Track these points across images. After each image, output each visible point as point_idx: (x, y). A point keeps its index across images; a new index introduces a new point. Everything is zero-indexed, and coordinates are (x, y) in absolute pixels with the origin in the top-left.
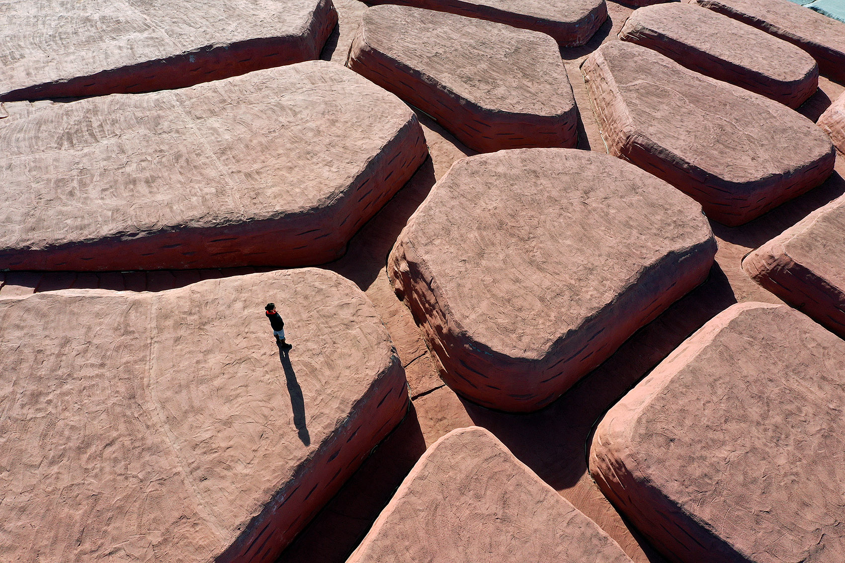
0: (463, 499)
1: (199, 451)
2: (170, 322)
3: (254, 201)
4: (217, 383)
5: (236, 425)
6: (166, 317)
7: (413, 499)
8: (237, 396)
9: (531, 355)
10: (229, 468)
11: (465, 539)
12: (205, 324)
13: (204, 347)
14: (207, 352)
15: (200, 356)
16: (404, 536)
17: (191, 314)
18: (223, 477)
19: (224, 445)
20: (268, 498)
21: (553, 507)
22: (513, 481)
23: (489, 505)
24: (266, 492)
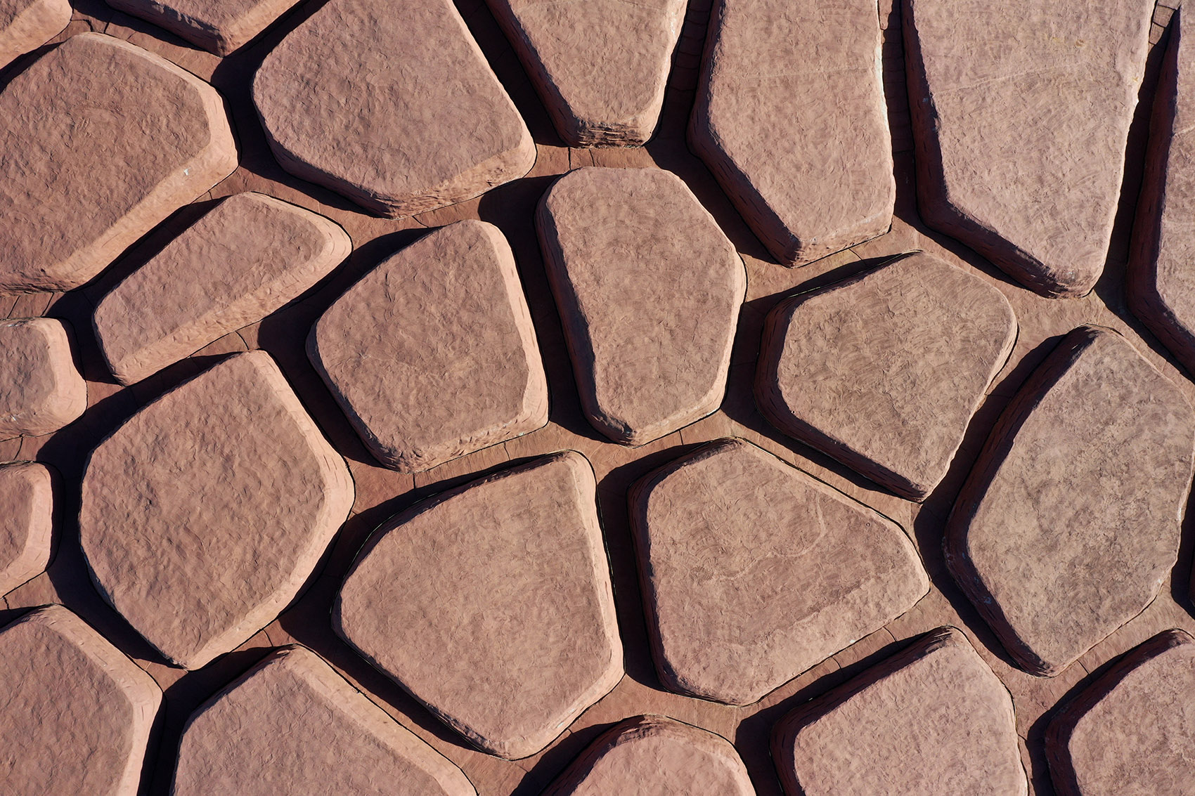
0: (489, 120)
1: (563, 10)
2: (644, 15)
3: (726, 85)
4: (597, 28)
5: (569, 30)
6: (649, 14)
7: (499, 97)
8: (585, 35)
9: (550, 199)
10: (549, 21)
11: (471, 112)
12: (637, 32)
13: (622, 26)
14: (618, 28)
15: (616, 23)
16: (485, 85)
17: (646, 26)
18: (545, 18)
19: (561, 22)
20: (527, 33)
21: (467, 162)
22: (487, 149)
23: (481, 130)
24: (530, 33)
